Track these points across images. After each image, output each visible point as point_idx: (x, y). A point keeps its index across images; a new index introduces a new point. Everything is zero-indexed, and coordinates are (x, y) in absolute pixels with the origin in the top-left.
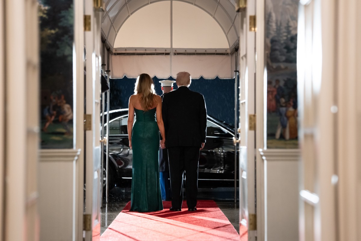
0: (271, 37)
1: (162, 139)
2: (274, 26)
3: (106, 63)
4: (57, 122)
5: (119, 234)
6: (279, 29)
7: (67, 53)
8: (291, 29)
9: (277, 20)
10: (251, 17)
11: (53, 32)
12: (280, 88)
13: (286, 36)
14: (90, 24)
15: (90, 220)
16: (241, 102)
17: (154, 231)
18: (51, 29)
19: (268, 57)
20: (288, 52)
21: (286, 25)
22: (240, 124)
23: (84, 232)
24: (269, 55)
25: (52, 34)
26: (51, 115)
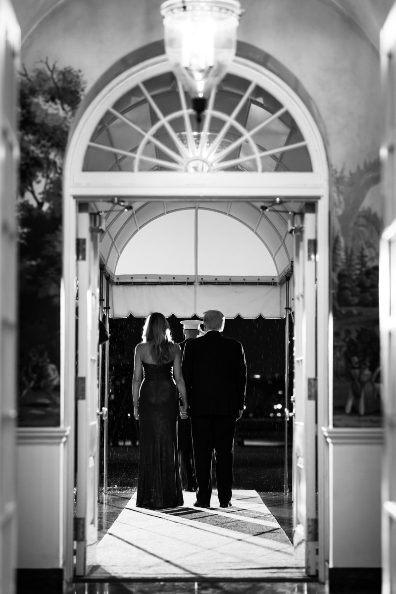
0: (338, 270)
1: (182, 405)
2: (342, 255)
3: (105, 297)
4: (37, 389)
5: (123, 542)
6: (349, 259)
7: (52, 292)
8: (366, 259)
9: (346, 247)
10: (310, 241)
11: (34, 263)
12: (351, 341)
13: (360, 269)
14: (84, 250)
15: (84, 526)
16: (296, 359)
17: (173, 538)
18: (31, 260)
19: (334, 298)
20: (362, 292)
21: (359, 254)
22: (294, 390)
23: (75, 543)
24: (336, 295)
25: (32, 266)
26: (30, 380)
